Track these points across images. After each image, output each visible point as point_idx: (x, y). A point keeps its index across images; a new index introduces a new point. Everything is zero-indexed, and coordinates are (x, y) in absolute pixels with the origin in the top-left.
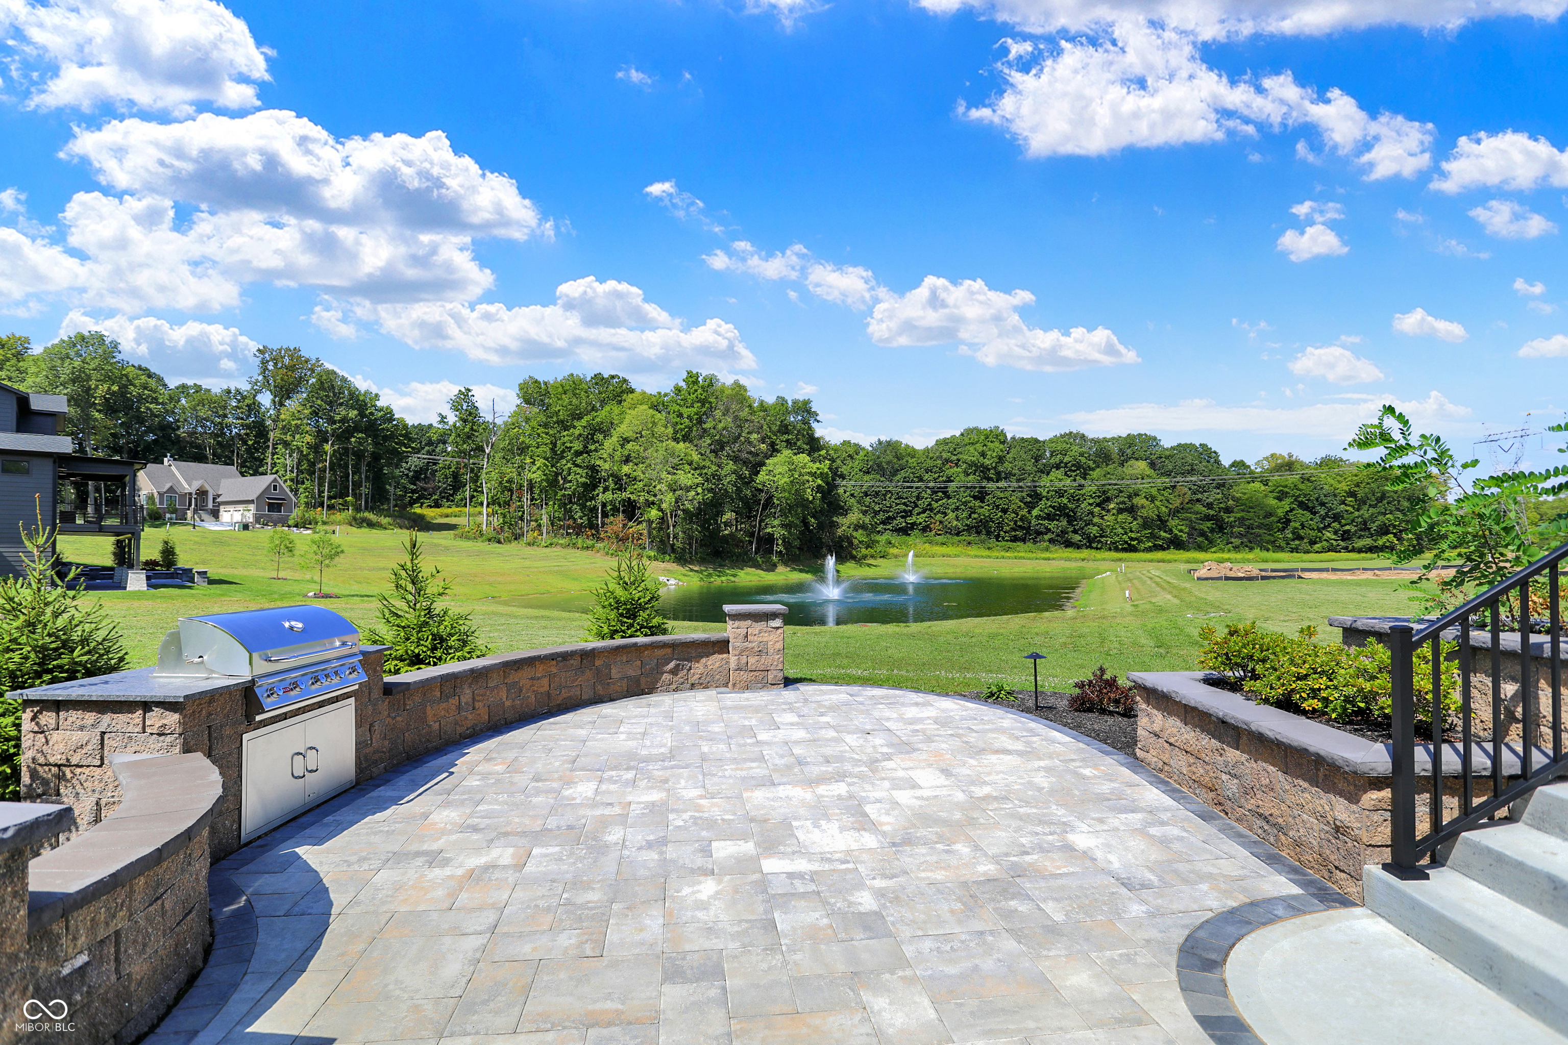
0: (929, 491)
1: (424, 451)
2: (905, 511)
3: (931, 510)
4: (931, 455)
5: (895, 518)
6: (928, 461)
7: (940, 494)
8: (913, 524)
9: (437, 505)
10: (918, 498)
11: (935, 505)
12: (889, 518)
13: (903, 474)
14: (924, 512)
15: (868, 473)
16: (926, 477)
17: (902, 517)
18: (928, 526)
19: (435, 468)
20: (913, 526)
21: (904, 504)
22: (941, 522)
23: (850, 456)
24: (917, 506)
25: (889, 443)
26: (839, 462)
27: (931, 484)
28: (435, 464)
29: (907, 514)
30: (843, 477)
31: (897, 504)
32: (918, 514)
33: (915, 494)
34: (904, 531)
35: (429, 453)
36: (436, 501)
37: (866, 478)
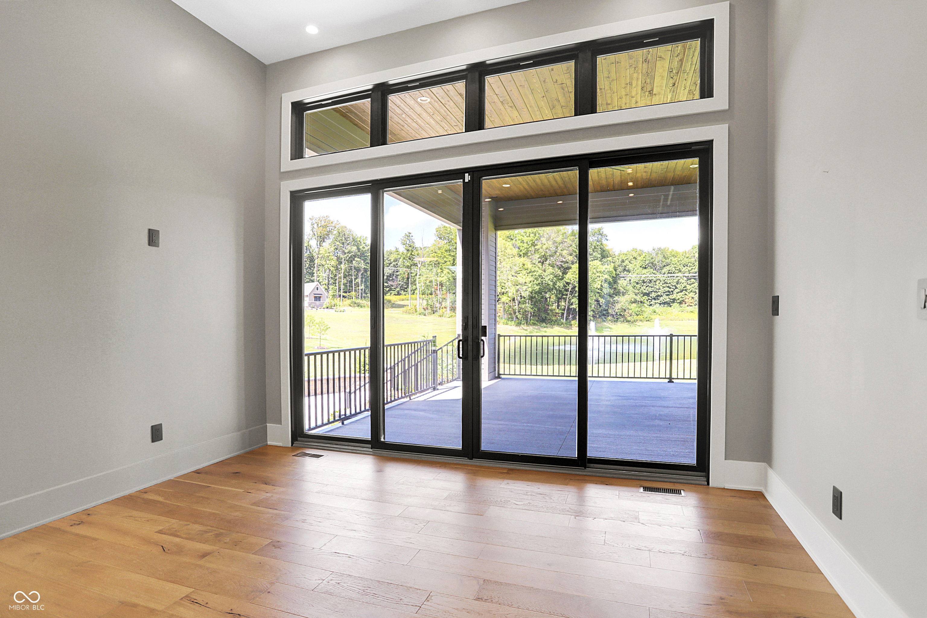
0: (685, 279)
1: (392, 265)
2: (669, 291)
3: (686, 290)
4: (687, 255)
5: (662, 296)
6: (686, 259)
7: (693, 280)
8: (674, 299)
9: (399, 294)
10: (677, 283)
11: (688, 287)
12: (658, 296)
13: (668, 268)
14: (681, 292)
15: (646, 268)
16: (684, 269)
17: (667, 295)
18: (683, 301)
19: (398, 273)
20: (674, 300)
21: (668, 287)
22: (693, 298)
23: (634, 258)
24: (676, 288)
25: (660, 249)
26: (627, 262)
27: (686, 275)
28: (397, 272)
29: (669, 293)
30: (629, 271)
31: (664, 287)
32: (677, 293)
33: (675, 281)
34: (668, 304)
35: (394, 266)
36: (398, 292)
37: (645, 271)
